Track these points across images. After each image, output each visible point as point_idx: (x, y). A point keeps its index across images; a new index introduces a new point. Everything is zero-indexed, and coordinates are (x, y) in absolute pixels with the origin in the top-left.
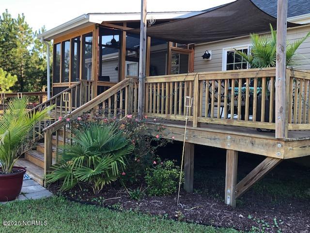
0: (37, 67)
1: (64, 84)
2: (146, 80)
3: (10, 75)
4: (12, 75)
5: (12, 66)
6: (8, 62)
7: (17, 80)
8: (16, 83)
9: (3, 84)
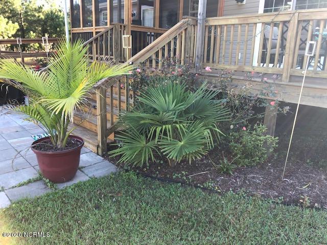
0: (37, 15)
1: (87, 29)
2: (207, 21)
3: (10, 22)
4: (13, 23)
5: (10, 13)
6: (7, 10)
7: (18, 27)
8: (18, 30)
9: (5, 32)
